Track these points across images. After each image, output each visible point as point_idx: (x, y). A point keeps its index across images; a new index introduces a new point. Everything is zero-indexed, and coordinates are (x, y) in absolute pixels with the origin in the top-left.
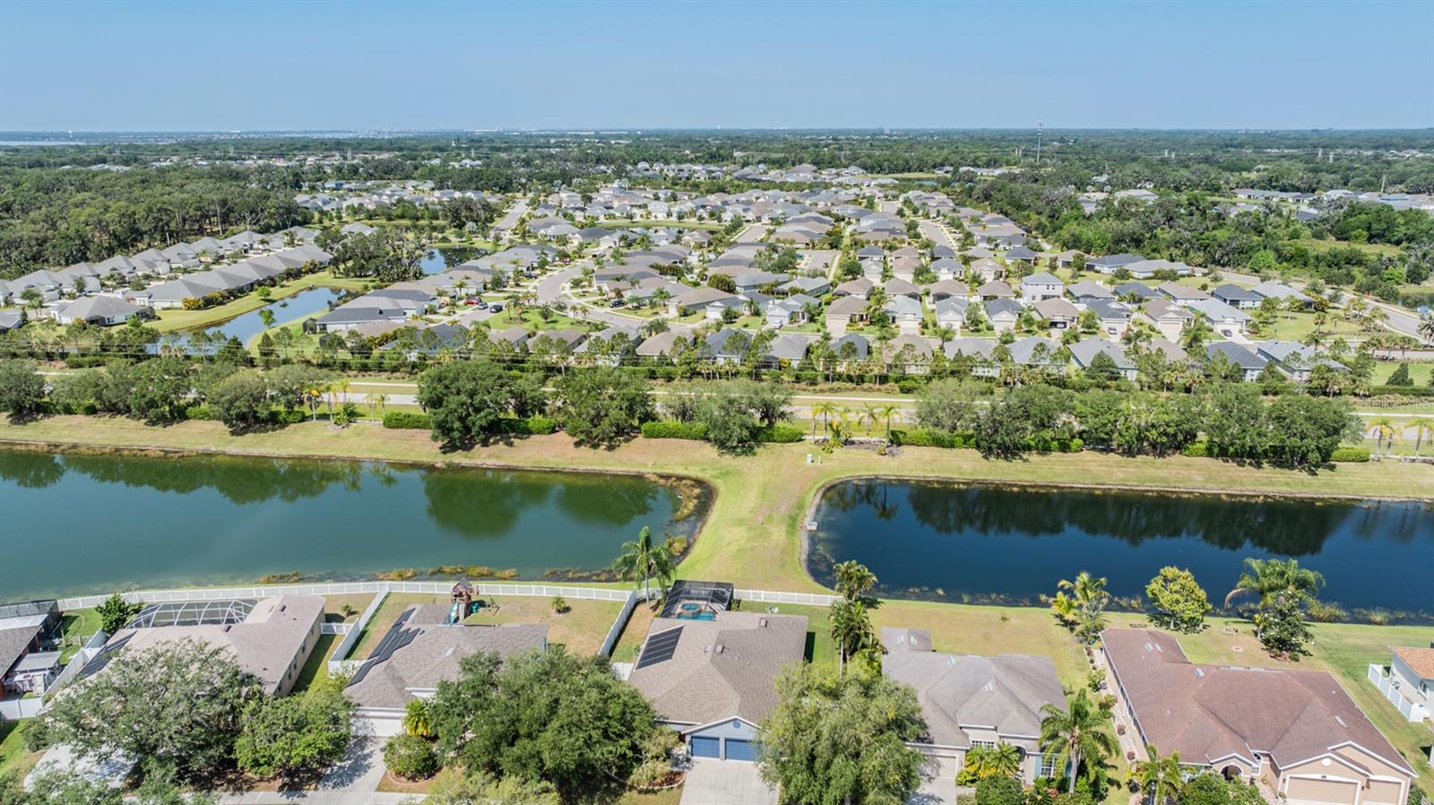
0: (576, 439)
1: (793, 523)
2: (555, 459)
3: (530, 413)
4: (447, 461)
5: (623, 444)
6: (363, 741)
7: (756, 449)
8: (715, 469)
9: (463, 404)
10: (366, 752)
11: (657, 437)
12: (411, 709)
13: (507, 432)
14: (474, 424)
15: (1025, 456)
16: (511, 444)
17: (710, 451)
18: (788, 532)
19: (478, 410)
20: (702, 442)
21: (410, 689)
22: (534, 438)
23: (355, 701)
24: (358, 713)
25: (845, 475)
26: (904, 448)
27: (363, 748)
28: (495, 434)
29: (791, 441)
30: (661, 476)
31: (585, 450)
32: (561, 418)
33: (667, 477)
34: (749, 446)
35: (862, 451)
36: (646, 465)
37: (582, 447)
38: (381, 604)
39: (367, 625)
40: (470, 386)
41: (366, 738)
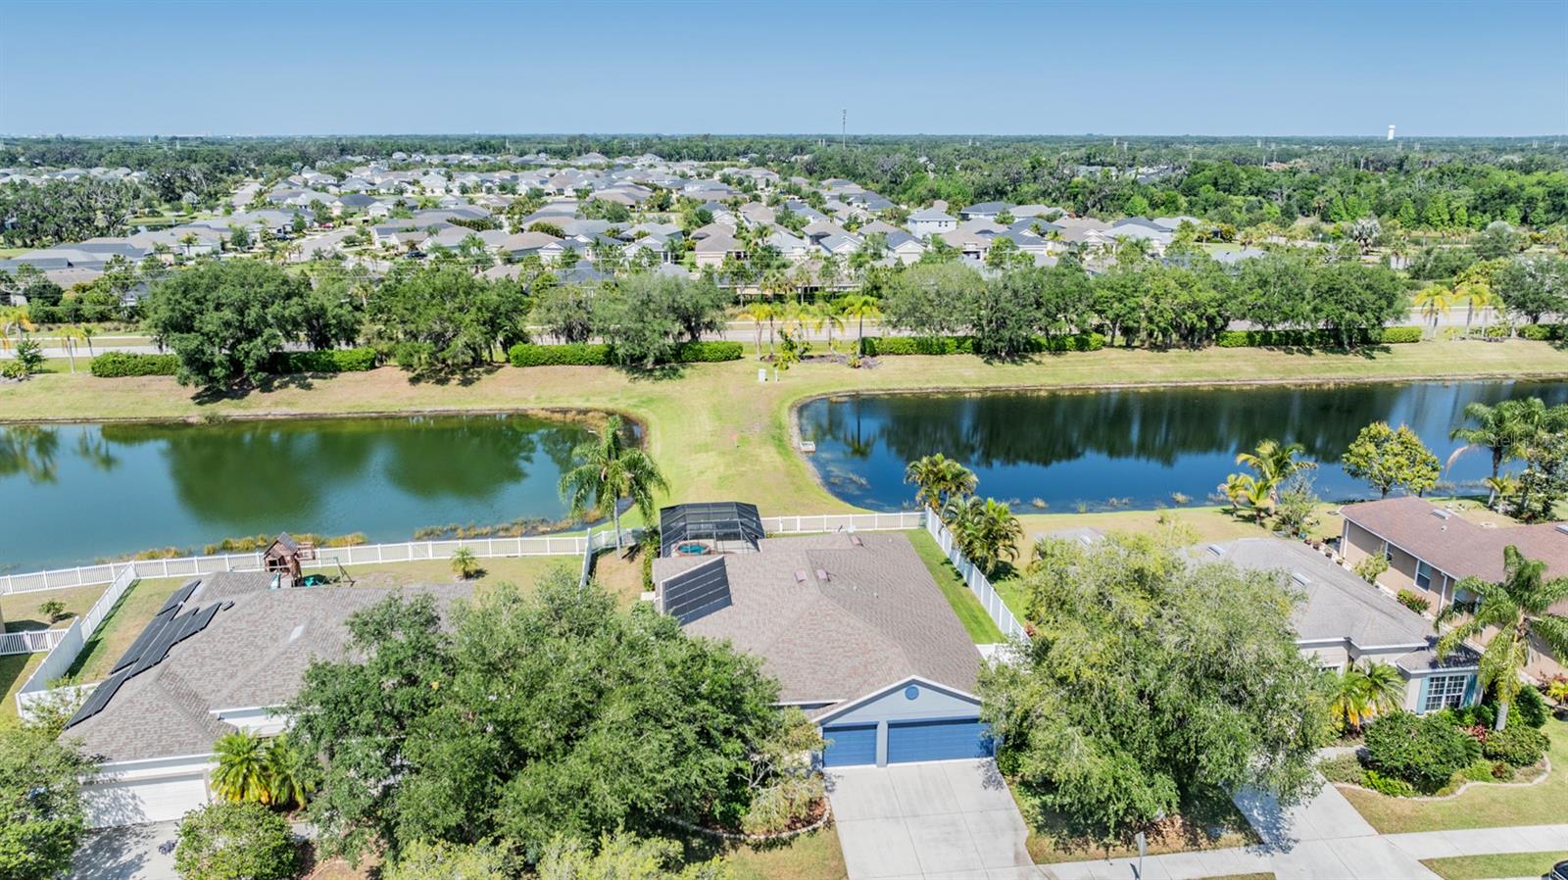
0: (411, 375)
1: (780, 443)
2: (383, 401)
3: (333, 342)
4: (208, 413)
5: (485, 377)
6: (113, 838)
7: (682, 371)
8: (631, 398)
9: (227, 324)
10: (125, 858)
11: (535, 364)
12: (230, 751)
13: (299, 370)
14: (247, 354)
15: (1037, 357)
16: (309, 387)
17: (616, 377)
18: (779, 453)
19: (252, 335)
20: (602, 367)
21: (217, 712)
22: (341, 376)
23: (87, 752)
24: (100, 777)
25: (816, 393)
26: (878, 358)
27: (116, 853)
28: (281, 375)
29: (727, 359)
30: (553, 411)
31: (427, 388)
32: (384, 346)
33: (564, 411)
34: (671, 368)
35: (828, 365)
36: (526, 400)
37: (422, 384)
38: (123, 597)
39: (99, 631)
40: (238, 294)
41: (121, 830)
